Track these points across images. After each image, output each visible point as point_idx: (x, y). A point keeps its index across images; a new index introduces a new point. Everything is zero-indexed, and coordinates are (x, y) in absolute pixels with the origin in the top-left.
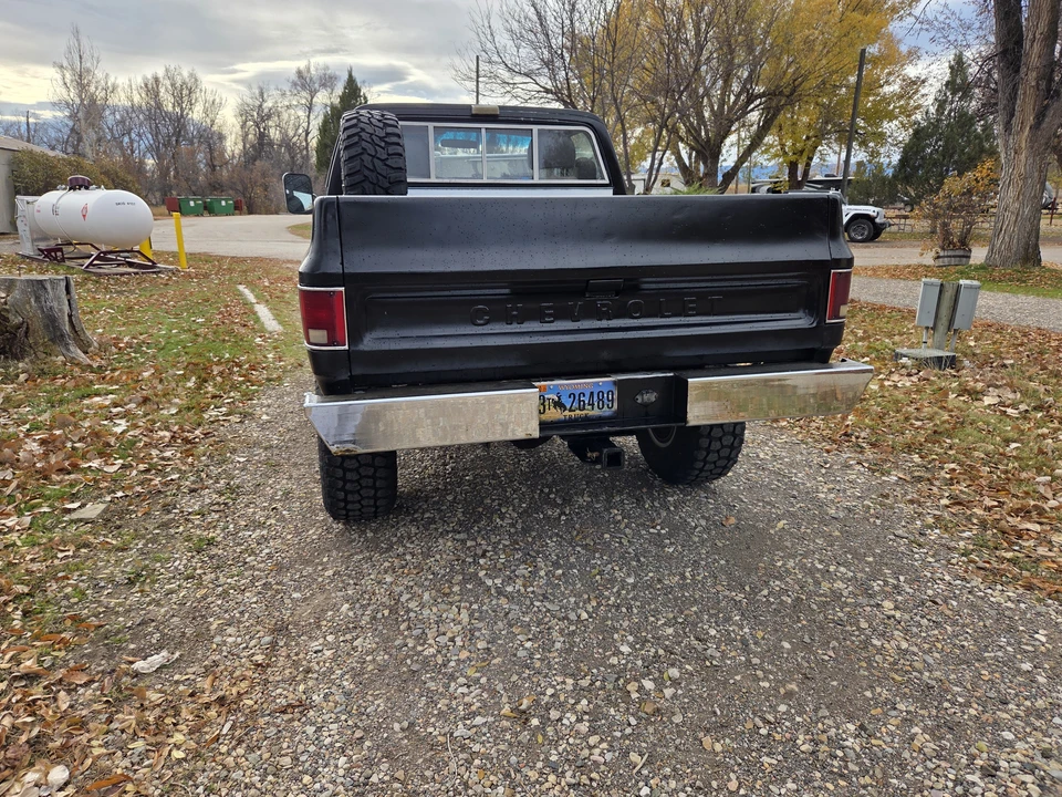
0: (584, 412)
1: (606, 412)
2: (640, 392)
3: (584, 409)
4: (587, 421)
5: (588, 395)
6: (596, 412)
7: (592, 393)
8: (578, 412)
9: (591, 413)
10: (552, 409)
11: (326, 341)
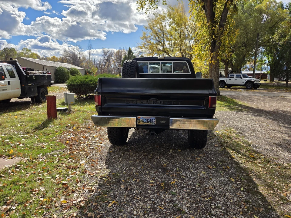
0: (148, 124)
1: (153, 124)
2: (161, 121)
3: (148, 123)
4: (149, 125)
5: (149, 120)
6: (151, 124)
7: (150, 120)
8: (147, 123)
9: (150, 124)
10: (141, 122)
11: (97, 105)
